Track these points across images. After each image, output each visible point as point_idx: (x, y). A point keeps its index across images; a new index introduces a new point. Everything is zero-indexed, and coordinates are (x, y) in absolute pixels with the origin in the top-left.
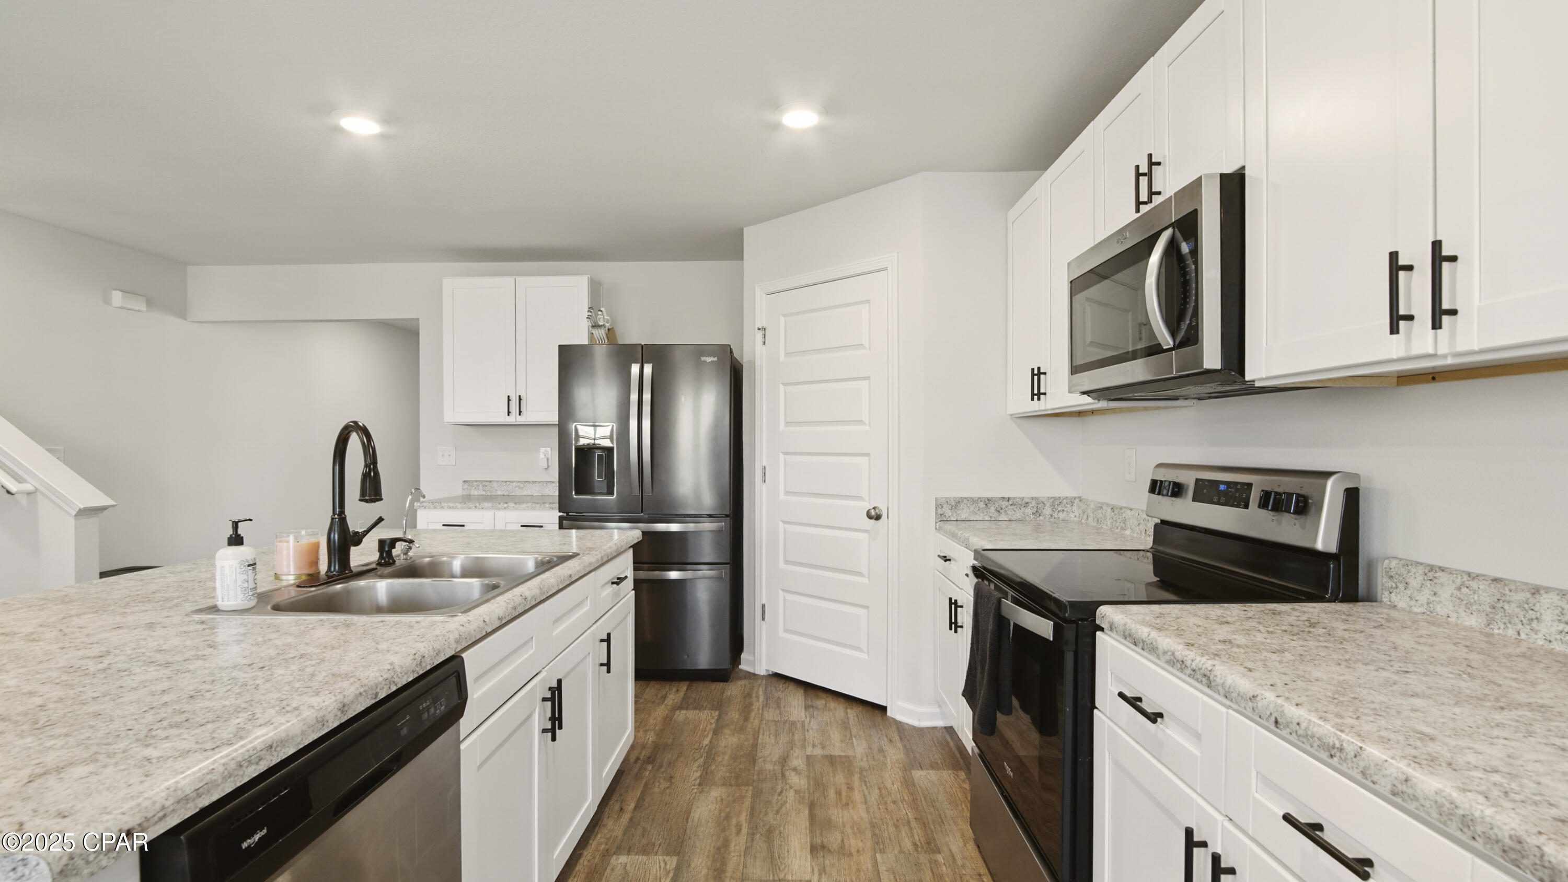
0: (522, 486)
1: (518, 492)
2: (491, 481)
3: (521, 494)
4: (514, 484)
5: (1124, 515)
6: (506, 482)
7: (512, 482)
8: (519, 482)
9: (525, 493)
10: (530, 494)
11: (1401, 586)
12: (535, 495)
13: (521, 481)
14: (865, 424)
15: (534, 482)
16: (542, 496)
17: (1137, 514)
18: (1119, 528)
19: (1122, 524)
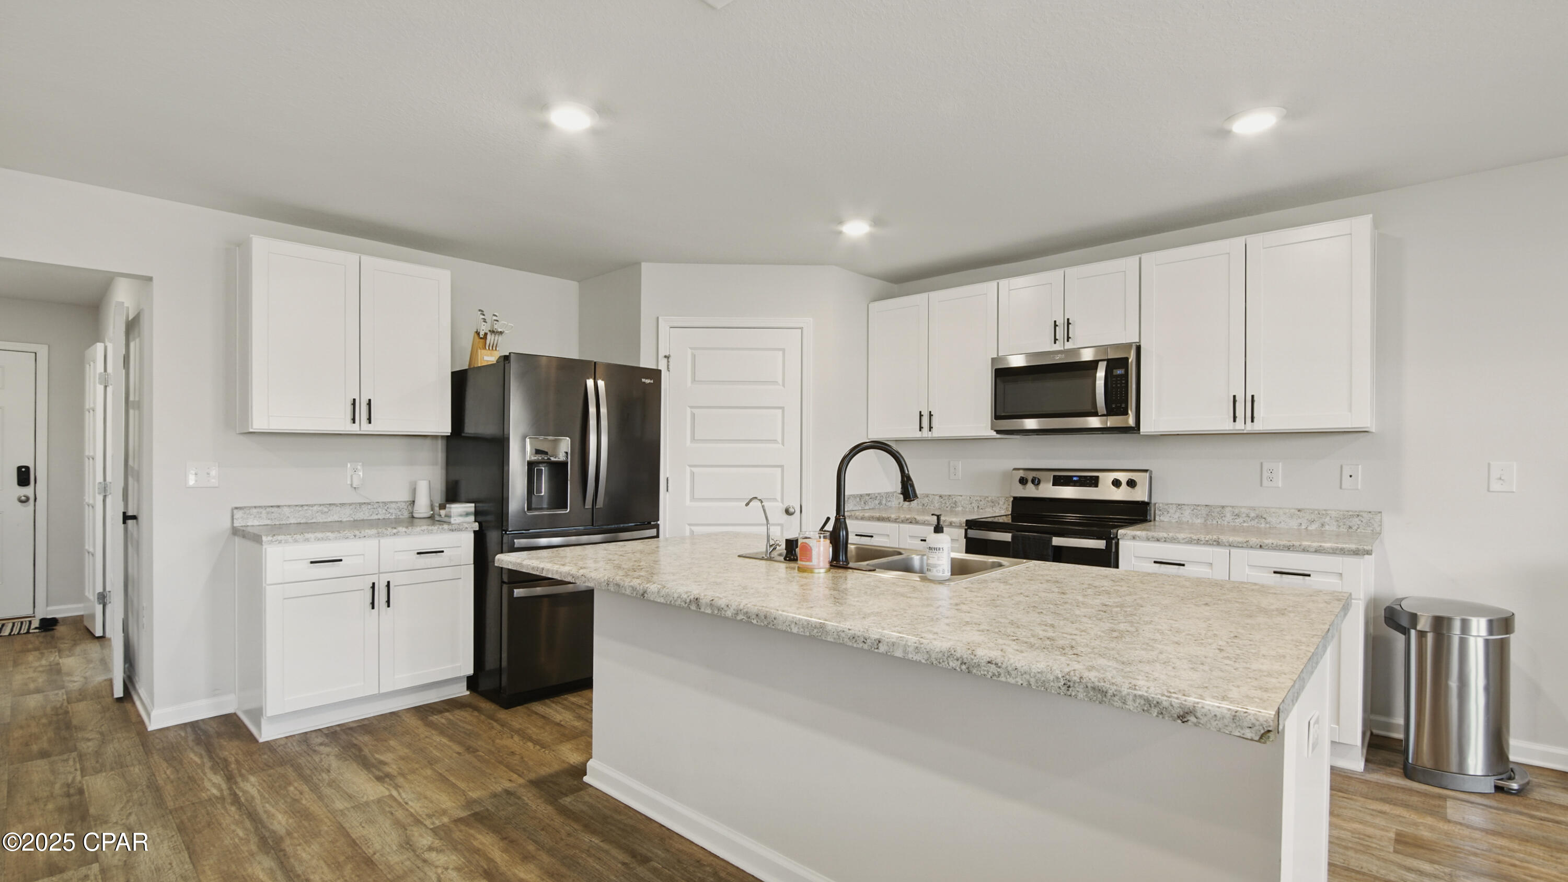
0: (326, 510)
1: (320, 519)
2: (278, 507)
3: (325, 520)
4: (315, 508)
5: (954, 499)
6: (302, 506)
7: (312, 506)
8: (320, 505)
9: (329, 520)
10: (337, 519)
11: (1165, 513)
12: (345, 520)
13: (323, 505)
14: (778, 443)
15: (343, 505)
16: (355, 521)
17: (968, 498)
18: (949, 507)
19: (952, 505)
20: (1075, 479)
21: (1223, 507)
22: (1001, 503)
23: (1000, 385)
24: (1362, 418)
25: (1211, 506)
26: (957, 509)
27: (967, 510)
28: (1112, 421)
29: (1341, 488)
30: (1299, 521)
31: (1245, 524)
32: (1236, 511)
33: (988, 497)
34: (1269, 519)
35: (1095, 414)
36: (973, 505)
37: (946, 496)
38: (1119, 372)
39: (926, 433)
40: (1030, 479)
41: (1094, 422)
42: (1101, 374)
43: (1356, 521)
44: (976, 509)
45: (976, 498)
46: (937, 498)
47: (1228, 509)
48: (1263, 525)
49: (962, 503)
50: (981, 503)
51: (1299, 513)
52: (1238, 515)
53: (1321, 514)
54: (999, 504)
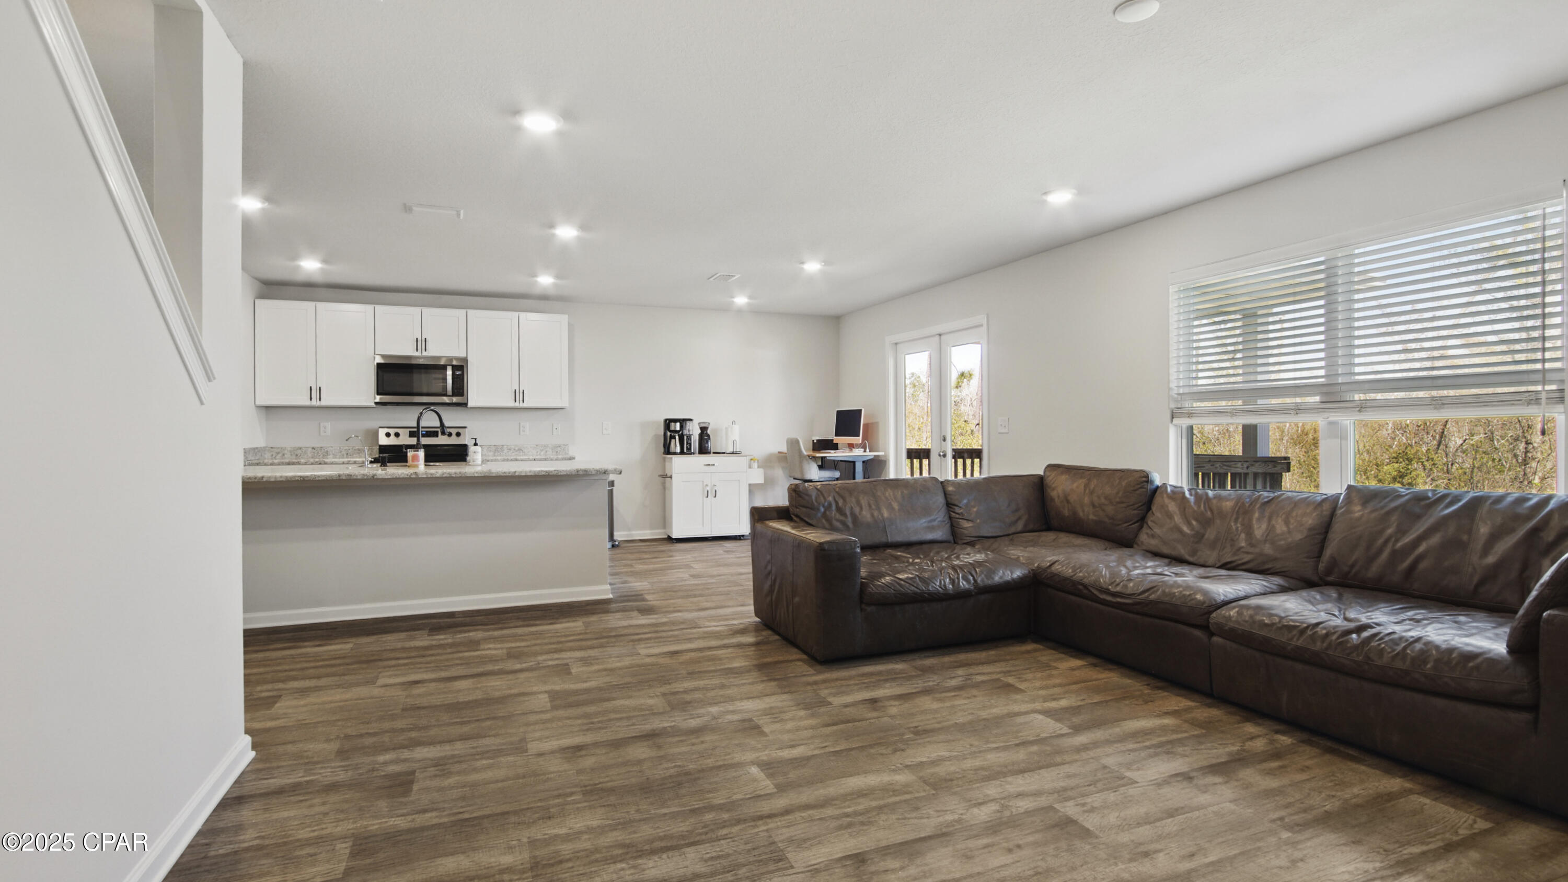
5: (325, 450)
17: (338, 448)
18: (322, 456)
19: (324, 454)
21: (503, 446)
23: (380, 372)
24: (563, 402)
28: (455, 400)
29: (552, 434)
30: (537, 451)
33: (354, 447)
34: (524, 450)
35: (446, 395)
36: (342, 453)
37: (318, 448)
38: (458, 373)
39: (315, 402)
40: (392, 433)
41: (446, 399)
42: (449, 372)
43: (559, 449)
44: (345, 456)
45: (345, 448)
46: (310, 449)
47: (505, 447)
48: (521, 454)
49: (333, 452)
50: (349, 451)
51: (537, 447)
52: (510, 449)
53: (546, 446)
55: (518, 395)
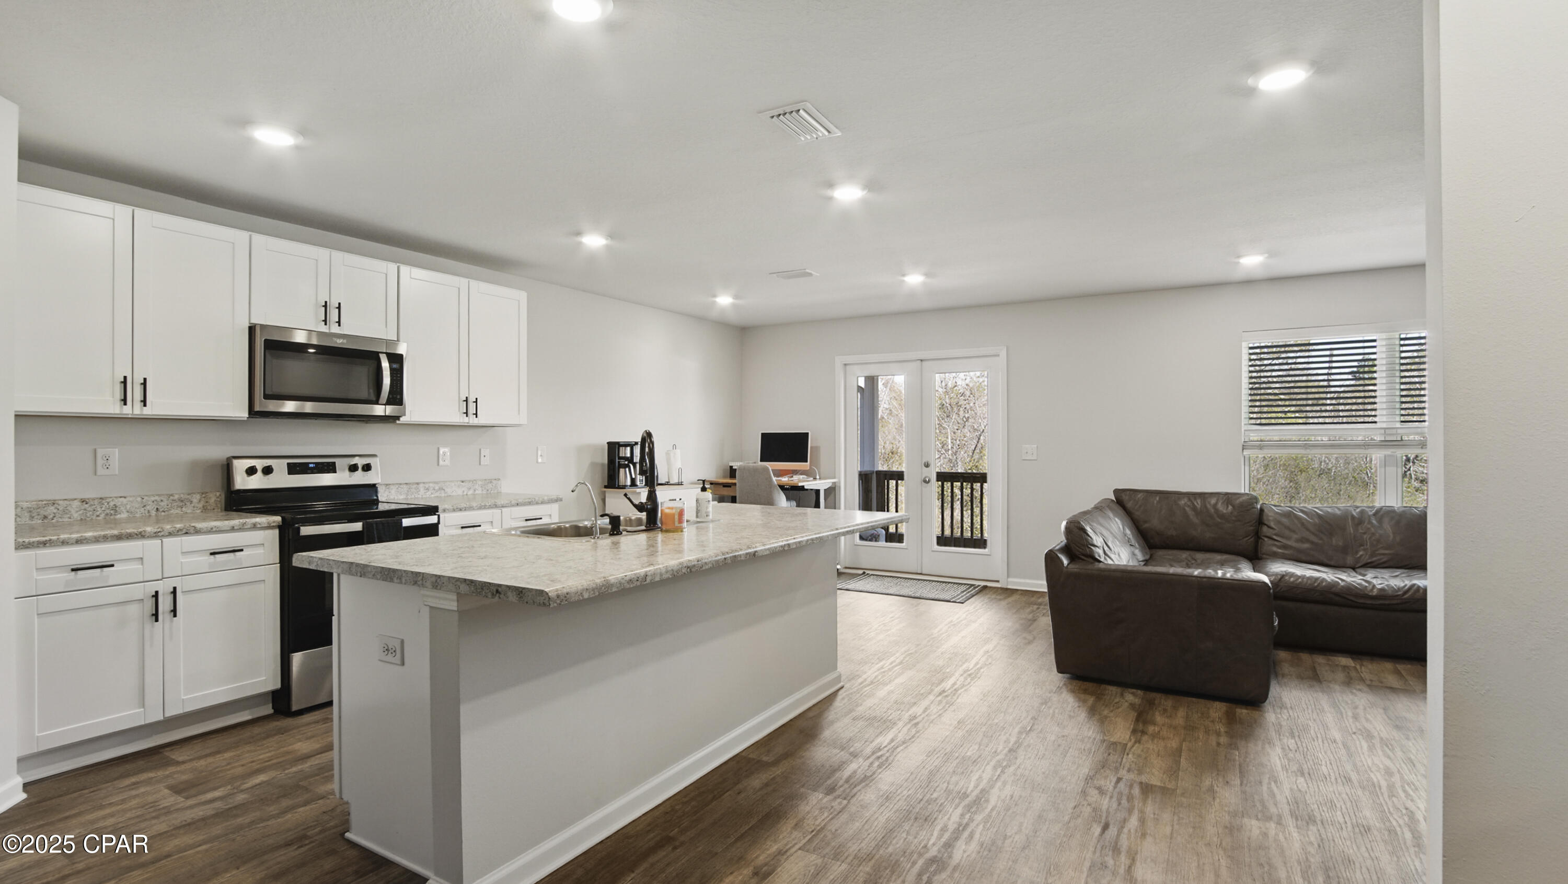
17: (139, 499)
18: (103, 516)
19: (108, 511)
20: (311, 465)
21: (418, 484)
22: (195, 501)
24: (522, 418)
25: (410, 484)
26: (118, 516)
27: (138, 515)
29: (480, 464)
30: (463, 489)
31: (433, 496)
32: (427, 486)
33: (172, 495)
34: (446, 490)
35: (375, 402)
36: (148, 507)
37: (94, 499)
38: (395, 366)
40: (259, 468)
42: (385, 366)
43: (490, 486)
44: (153, 513)
45: (153, 499)
47: (421, 485)
48: (443, 495)
49: (128, 507)
50: (162, 504)
51: (462, 484)
52: (428, 489)
53: (474, 481)
54: (191, 502)
55: (469, 405)
